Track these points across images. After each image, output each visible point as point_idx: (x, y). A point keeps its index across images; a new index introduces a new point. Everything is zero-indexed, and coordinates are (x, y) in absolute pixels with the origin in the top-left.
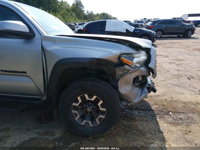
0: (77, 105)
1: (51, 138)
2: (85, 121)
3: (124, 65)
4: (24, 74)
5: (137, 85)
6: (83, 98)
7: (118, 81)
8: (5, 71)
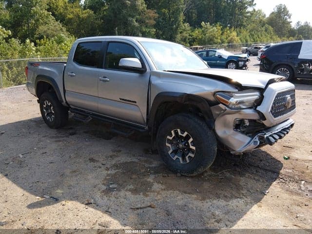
0: (171, 138)
1: (147, 165)
2: (176, 157)
3: (219, 104)
4: (135, 104)
5: (242, 130)
6: (176, 133)
7: (215, 121)
8: (123, 100)
